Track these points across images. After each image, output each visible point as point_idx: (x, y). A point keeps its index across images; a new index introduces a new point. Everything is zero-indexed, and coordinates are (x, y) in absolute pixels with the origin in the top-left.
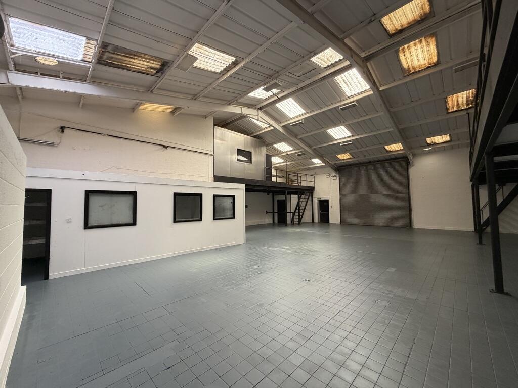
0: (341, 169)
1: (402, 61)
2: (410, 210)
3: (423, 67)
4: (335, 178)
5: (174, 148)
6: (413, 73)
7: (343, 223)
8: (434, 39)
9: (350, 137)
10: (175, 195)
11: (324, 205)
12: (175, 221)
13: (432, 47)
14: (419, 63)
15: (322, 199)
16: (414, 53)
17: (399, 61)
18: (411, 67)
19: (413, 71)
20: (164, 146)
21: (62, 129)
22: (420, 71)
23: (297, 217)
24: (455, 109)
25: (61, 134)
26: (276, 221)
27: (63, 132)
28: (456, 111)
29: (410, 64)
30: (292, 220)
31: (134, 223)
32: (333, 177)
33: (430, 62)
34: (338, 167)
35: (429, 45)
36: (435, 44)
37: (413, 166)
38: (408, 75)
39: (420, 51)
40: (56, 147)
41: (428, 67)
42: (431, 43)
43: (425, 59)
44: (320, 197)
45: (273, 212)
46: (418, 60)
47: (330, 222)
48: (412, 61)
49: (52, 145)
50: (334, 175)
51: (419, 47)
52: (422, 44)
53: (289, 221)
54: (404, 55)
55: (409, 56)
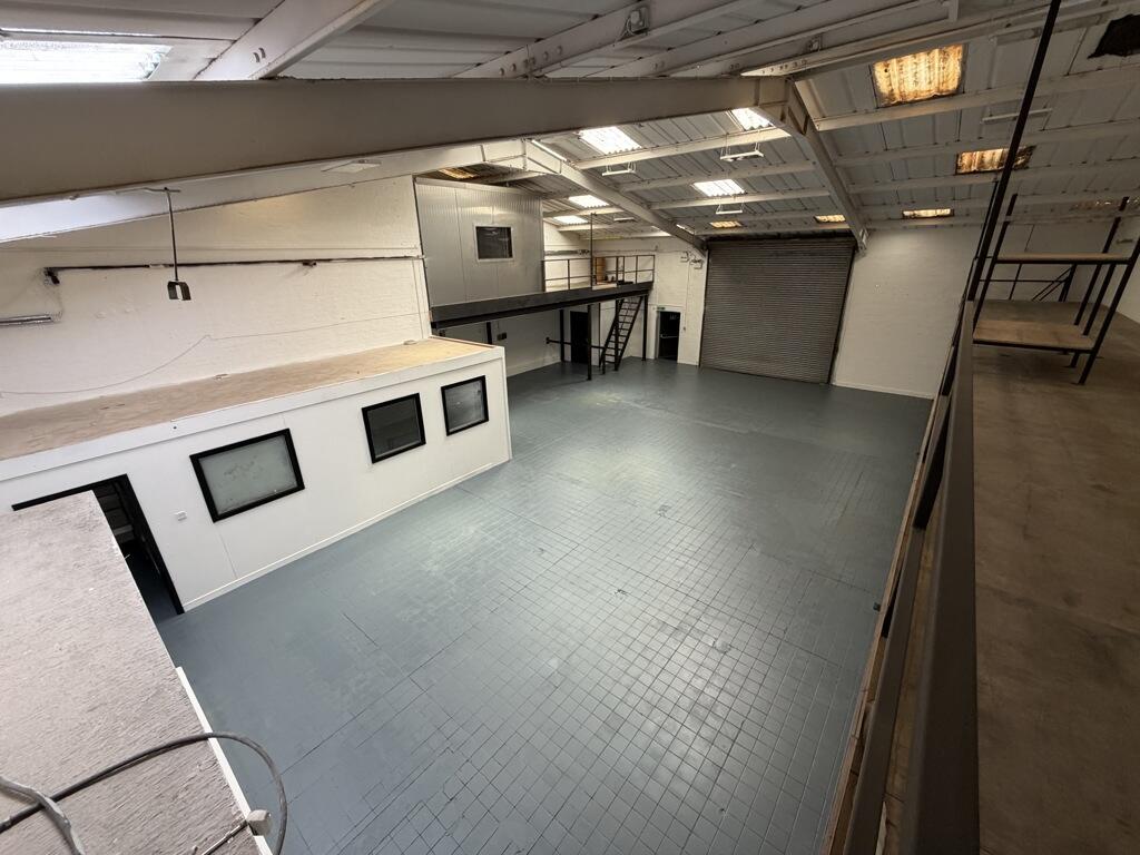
0: (713, 247)
1: (879, 79)
2: (836, 350)
3: (925, 95)
4: (698, 265)
5: (329, 260)
6: (899, 103)
7: (704, 366)
8: (960, 48)
9: (740, 195)
10: (365, 411)
11: (670, 322)
12: (375, 460)
13: (952, 64)
14: (917, 88)
15: (667, 309)
16: (909, 68)
17: (873, 80)
18: (896, 92)
19: (899, 99)
20: (306, 263)
21: (52, 274)
22: (913, 103)
23: (613, 352)
24: (973, 168)
25: (55, 288)
26: (568, 357)
27: (56, 281)
28: (975, 172)
29: (895, 87)
30: (602, 359)
31: (300, 486)
32: (695, 262)
33: (941, 88)
34: (707, 241)
35: (945, 60)
36: (960, 57)
37: (864, 255)
38: (886, 107)
39: (923, 67)
40: (59, 322)
41: (935, 97)
42: (951, 56)
43: (930, 83)
44: (662, 305)
45: (562, 343)
46: (916, 83)
47: (679, 361)
48: (901, 82)
49: (48, 320)
50: (699, 257)
51: (923, 60)
52: (931, 55)
53: (595, 361)
54: (886, 71)
55: (896, 73)
